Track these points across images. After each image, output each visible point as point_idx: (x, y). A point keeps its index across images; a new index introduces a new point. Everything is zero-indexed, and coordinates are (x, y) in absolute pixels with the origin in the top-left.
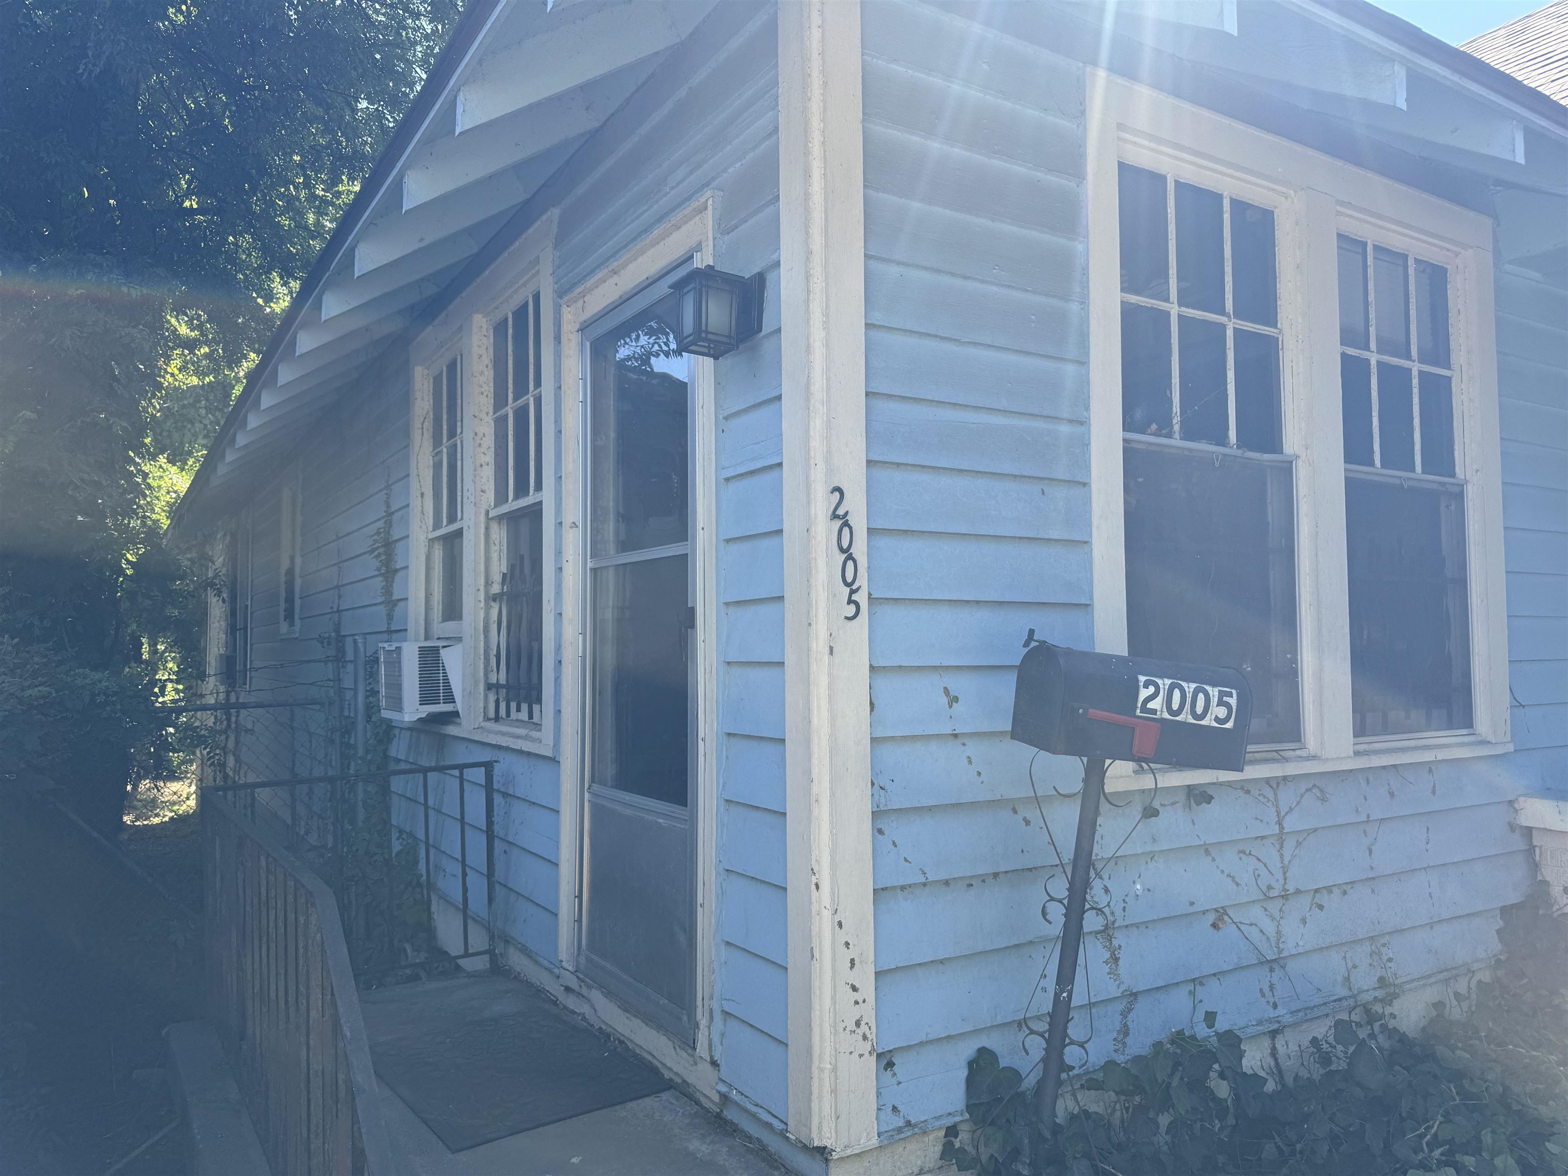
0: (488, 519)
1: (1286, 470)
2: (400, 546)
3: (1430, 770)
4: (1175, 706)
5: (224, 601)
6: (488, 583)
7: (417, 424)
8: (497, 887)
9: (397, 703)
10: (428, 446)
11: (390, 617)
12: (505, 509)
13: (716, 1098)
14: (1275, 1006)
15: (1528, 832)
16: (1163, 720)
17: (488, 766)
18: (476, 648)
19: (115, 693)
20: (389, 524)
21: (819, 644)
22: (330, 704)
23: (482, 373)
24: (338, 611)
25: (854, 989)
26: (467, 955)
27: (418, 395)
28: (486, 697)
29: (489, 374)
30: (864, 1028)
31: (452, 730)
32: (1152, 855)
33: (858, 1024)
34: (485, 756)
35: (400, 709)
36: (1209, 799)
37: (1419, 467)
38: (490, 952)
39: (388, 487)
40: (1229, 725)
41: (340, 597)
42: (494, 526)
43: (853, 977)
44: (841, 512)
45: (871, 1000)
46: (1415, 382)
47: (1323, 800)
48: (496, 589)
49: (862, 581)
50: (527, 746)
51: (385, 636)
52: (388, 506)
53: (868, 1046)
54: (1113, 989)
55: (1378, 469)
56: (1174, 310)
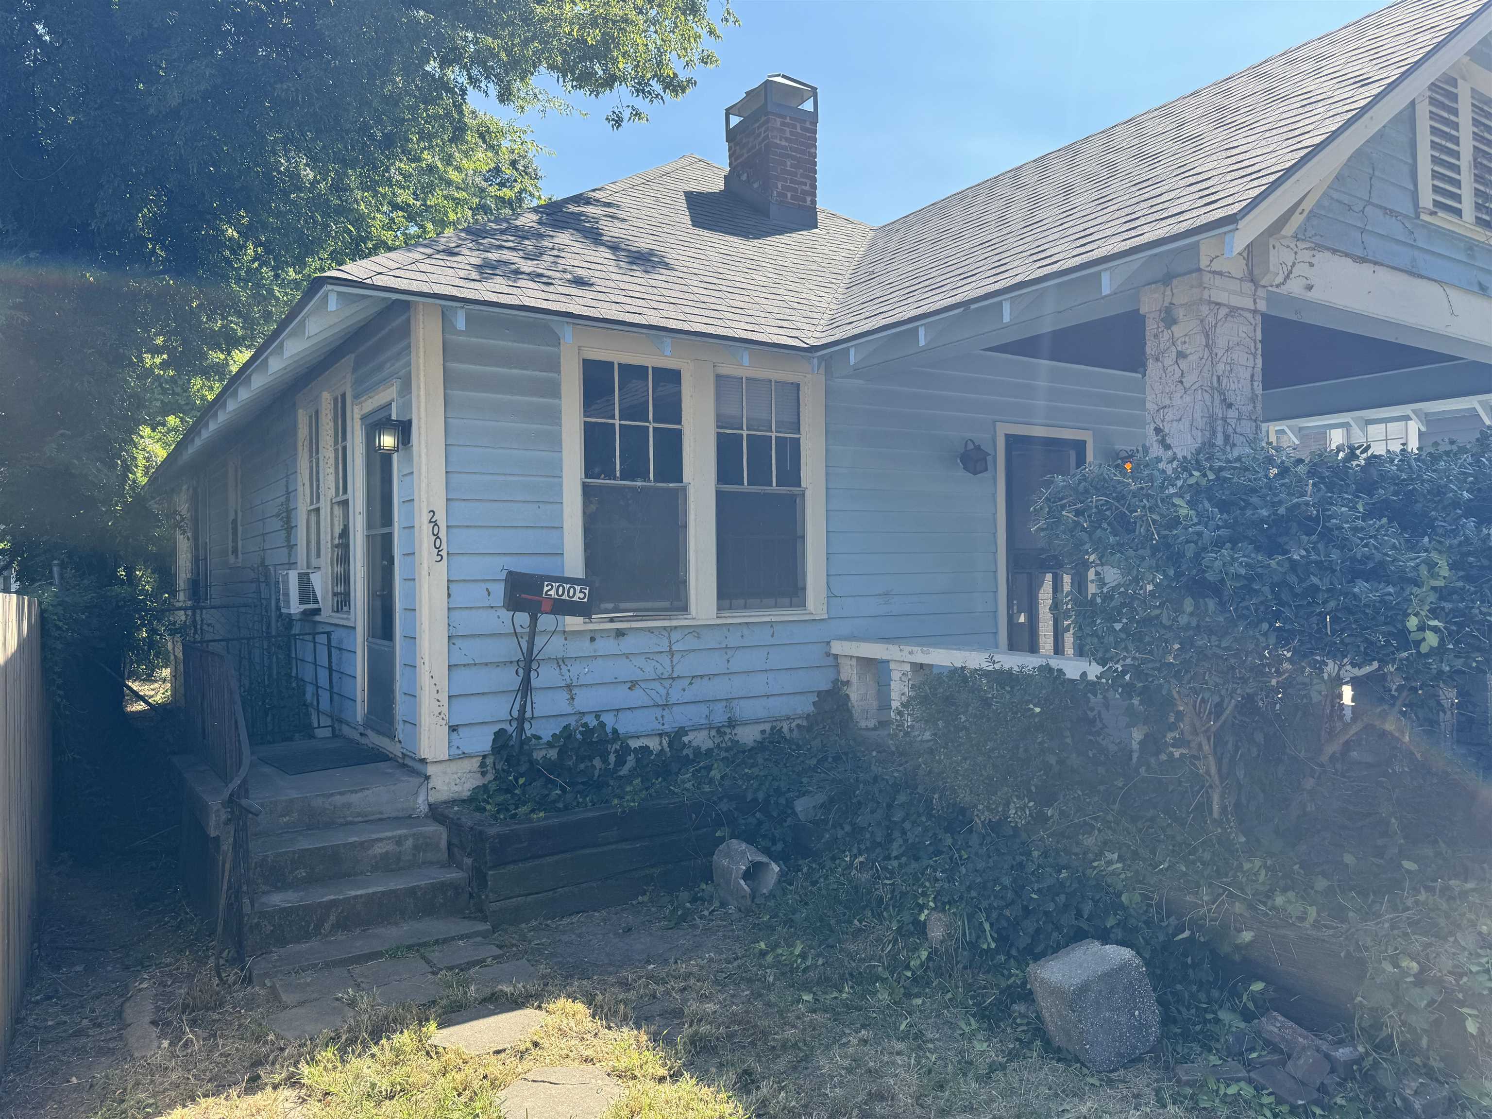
0: (332, 504)
1: (684, 489)
2: (294, 512)
3: (772, 626)
4: (560, 593)
5: (188, 539)
6: (332, 538)
7: (300, 444)
8: (335, 695)
9: (287, 603)
10: (306, 456)
11: (290, 555)
12: (338, 499)
13: (400, 755)
14: (663, 724)
15: (836, 656)
16: (555, 598)
17: (329, 634)
18: (326, 573)
19: (130, 601)
20: (288, 500)
21: (425, 573)
22: (255, 606)
23: (328, 424)
24: (263, 550)
25: (438, 701)
26: (319, 727)
27: (300, 426)
28: (333, 600)
29: (331, 424)
30: (443, 715)
31: (318, 618)
32: (596, 657)
33: (440, 714)
34: (328, 629)
35: (289, 608)
36: (623, 635)
37: (774, 484)
38: (332, 726)
39: (287, 476)
40: (586, 600)
41: (264, 541)
42: (336, 507)
43: (438, 697)
44: (433, 520)
45: (446, 705)
46: (774, 442)
47: (698, 637)
48: (336, 541)
49: (444, 546)
50: (345, 623)
51: (287, 567)
52: (287, 488)
53: (445, 722)
54: (570, 710)
55: (745, 486)
56: (617, 422)
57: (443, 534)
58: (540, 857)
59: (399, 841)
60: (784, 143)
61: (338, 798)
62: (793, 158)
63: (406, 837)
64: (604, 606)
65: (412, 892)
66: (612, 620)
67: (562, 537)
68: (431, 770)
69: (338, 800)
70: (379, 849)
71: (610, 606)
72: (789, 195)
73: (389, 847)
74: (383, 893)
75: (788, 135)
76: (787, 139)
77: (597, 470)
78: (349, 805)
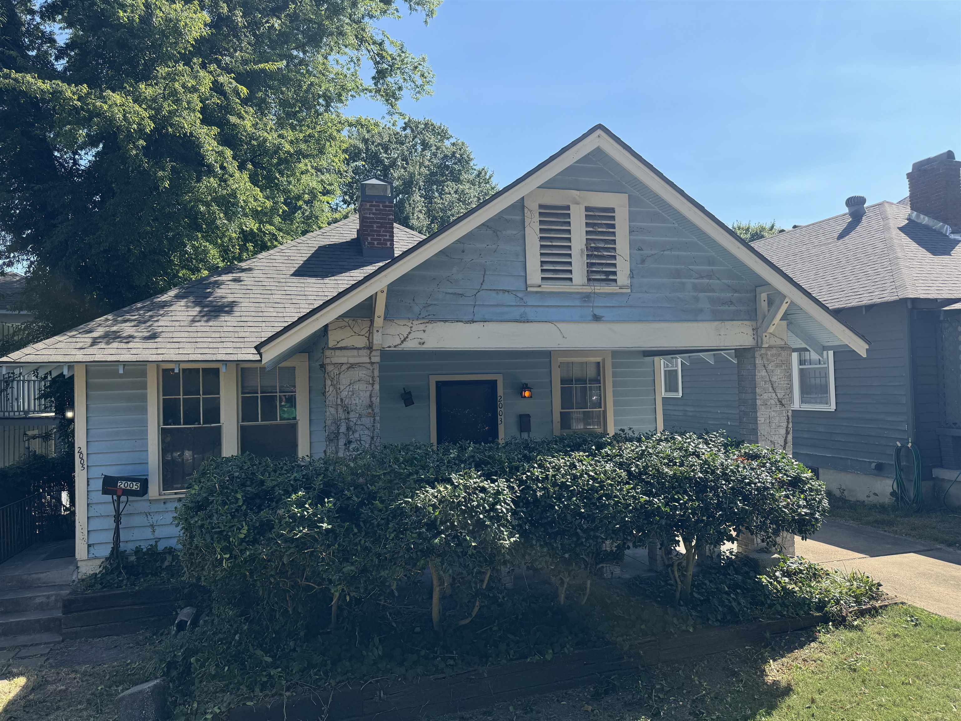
1: (221, 426)
4: (126, 486)
16: (123, 489)
21: (77, 475)
25: (82, 533)
30: (85, 539)
32: (167, 511)
33: (83, 539)
37: (278, 419)
40: (138, 489)
43: (82, 531)
44: (80, 451)
45: (87, 535)
46: (278, 398)
49: (85, 463)
53: (85, 543)
54: (152, 537)
55: (260, 422)
56: (181, 397)
57: (85, 458)
58: (88, 610)
59: (48, 597)
60: (372, 216)
61: (34, 575)
62: (378, 223)
63: (52, 595)
64: (175, 486)
65: (38, 621)
66: (176, 493)
67: (148, 455)
68: (79, 564)
69: (35, 576)
70: (38, 601)
71: (179, 486)
72: (376, 243)
73: (44, 600)
74: (24, 621)
75: (374, 211)
76: (373, 214)
77: (170, 421)
78: (39, 579)
